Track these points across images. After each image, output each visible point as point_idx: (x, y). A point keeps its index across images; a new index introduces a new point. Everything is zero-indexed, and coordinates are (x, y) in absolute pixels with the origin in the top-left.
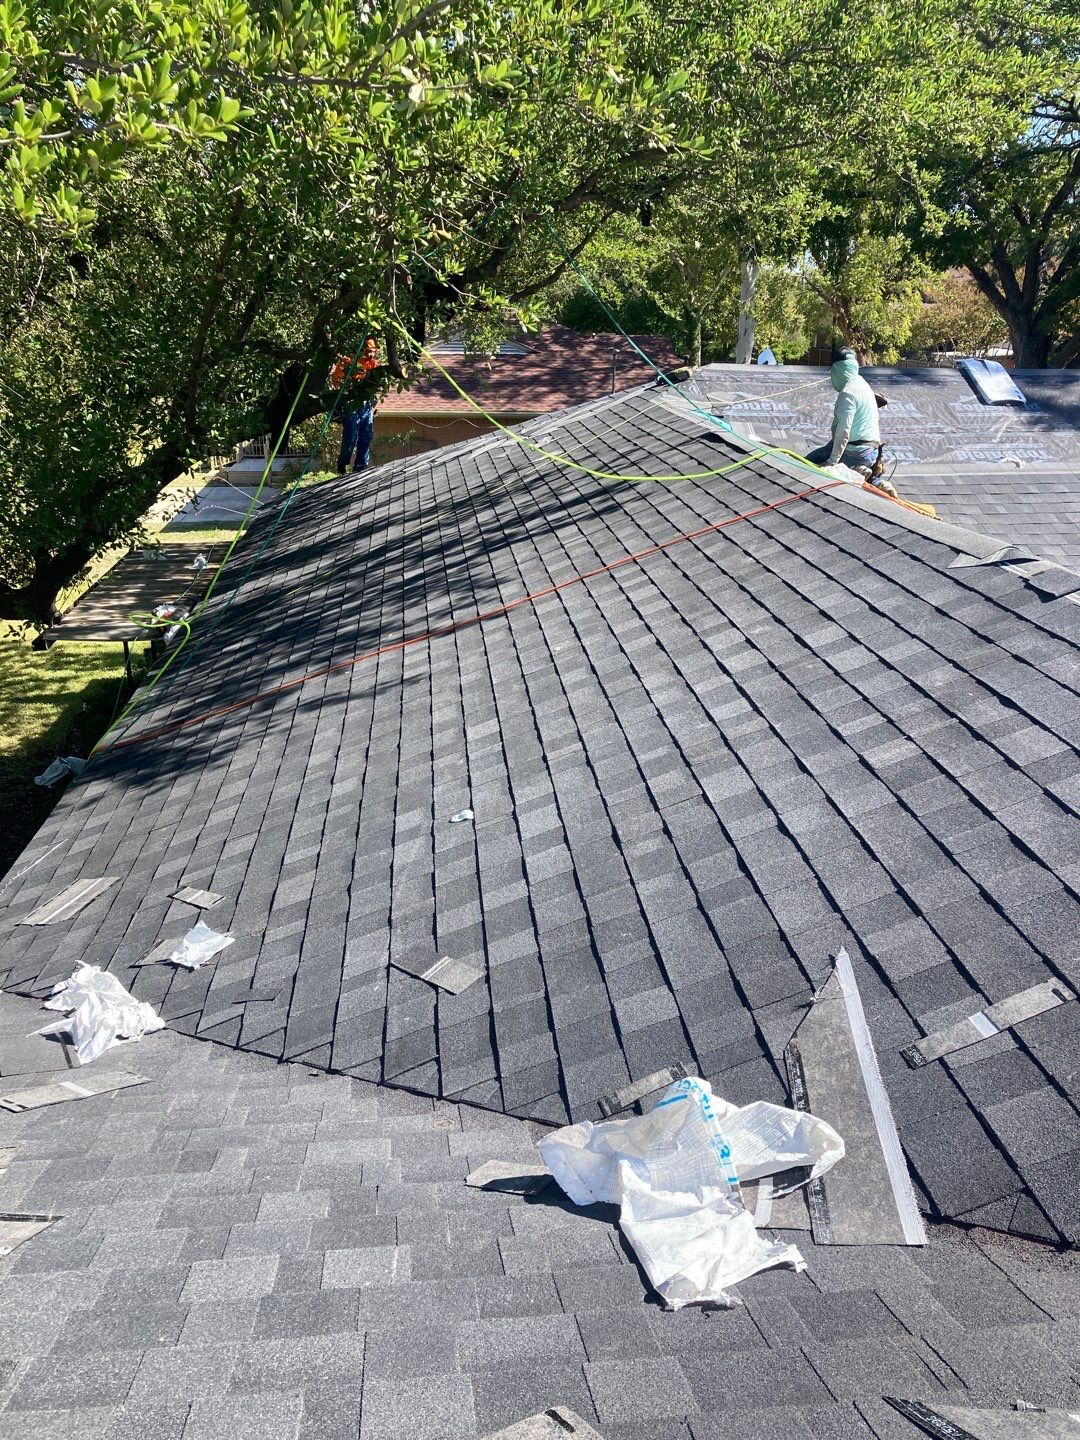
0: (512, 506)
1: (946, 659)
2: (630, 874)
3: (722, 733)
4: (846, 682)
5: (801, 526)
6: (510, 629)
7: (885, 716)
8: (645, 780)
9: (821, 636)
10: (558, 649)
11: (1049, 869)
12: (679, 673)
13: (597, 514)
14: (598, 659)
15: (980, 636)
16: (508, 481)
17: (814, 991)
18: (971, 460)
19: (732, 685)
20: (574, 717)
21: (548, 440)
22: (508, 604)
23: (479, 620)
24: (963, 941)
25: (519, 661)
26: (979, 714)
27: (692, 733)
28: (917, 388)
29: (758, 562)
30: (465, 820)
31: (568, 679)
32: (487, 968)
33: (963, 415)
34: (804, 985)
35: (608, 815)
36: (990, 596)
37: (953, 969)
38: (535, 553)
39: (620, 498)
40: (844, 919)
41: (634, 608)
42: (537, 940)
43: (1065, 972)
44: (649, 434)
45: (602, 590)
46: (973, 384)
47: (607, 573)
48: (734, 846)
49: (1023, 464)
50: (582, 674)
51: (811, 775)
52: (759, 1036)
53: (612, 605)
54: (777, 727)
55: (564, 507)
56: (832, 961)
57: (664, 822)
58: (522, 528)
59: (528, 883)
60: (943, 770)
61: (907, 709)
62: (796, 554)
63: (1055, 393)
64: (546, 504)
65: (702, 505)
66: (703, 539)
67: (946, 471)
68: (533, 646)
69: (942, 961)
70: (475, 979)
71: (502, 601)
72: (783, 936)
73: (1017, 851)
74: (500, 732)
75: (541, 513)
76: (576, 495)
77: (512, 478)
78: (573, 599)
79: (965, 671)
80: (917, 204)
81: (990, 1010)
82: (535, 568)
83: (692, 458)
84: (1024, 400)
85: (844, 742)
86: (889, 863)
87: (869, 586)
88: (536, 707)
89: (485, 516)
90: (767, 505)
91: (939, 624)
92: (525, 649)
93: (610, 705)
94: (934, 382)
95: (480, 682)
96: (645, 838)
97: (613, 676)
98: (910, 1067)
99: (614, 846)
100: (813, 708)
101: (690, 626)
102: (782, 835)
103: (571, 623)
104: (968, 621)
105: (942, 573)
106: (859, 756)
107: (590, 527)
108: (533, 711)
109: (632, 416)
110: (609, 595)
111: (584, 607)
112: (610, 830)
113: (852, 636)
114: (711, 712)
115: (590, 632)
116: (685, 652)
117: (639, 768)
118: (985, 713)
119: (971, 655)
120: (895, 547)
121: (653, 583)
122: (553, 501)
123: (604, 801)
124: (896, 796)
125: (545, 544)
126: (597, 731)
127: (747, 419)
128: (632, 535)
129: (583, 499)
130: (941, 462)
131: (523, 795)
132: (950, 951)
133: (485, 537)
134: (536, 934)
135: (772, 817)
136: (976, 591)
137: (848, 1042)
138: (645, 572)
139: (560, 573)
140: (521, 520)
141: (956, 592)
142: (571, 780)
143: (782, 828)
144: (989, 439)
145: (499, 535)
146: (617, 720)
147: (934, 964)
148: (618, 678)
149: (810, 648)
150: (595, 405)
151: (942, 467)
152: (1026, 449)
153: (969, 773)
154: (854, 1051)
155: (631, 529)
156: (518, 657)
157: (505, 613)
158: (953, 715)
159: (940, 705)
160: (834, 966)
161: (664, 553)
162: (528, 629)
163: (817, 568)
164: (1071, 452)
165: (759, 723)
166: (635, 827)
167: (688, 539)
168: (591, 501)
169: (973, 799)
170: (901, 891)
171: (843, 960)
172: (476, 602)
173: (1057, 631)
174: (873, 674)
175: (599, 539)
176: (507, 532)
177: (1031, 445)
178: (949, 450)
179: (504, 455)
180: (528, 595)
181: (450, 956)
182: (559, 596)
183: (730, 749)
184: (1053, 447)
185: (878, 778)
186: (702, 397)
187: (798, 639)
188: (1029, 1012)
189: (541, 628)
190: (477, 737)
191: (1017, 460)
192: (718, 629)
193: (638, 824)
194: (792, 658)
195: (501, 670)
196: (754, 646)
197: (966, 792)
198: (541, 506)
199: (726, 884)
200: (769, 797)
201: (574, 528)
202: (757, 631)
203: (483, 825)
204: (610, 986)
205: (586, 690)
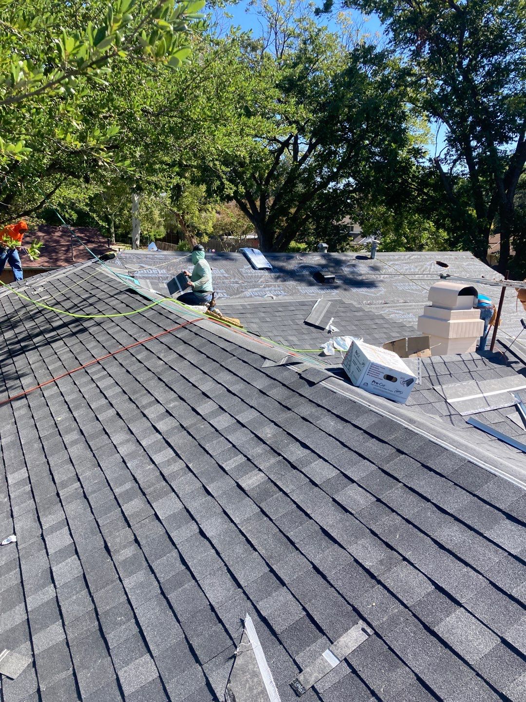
0: (24, 329)
1: (270, 420)
2: (118, 574)
3: (161, 472)
4: (223, 436)
5: (185, 343)
6: (29, 406)
7: (245, 456)
8: (120, 507)
9: (205, 408)
10: (59, 419)
11: (345, 549)
12: (132, 433)
13: (74, 334)
14: (84, 425)
15: (283, 406)
16: (21, 313)
17: (236, 647)
18: (253, 296)
19: (162, 440)
20: (73, 465)
21: (41, 289)
22: (27, 390)
23: (10, 401)
24: (310, 601)
25: (37, 428)
26: (292, 453)
27: (145, 474)
28: (224, 262)
29: (166, 364)
30: (11, 542)
31: (67, 439)
32: (33, 655)
33: (246, 275)
34: (229, 642)
35: (101, 532)
36: (284, 383)
37: (308, 620)
38: (41, 358)
39: (86, 324)
40: (244, 593)
41: (101, 392)
42: (64, 629)
43: (365, 616)
44: (97, 288)
45: (82, 380)
46: (249, 260)
47: (83, 370)
48: (177, 548)
49: (274, 297)
50: (75, 435)
51: (213, 496)
52: (208, 684)
53: (88, 390)
54: (190, 466)
55: (54, 329)
56: (242, 622)
57: (135, 535)
58: (31, 342)
59: (55, 586)
60: (281, 490)
61: (256, 451)
62: (186, 359)
63: (284, 264)
64: (44, 328)
65: (133, 330)
66: (135, 350)
67: (242, 302)
68: (45, 418)
69: (302, 616)
70: (26, 665)
71: (23, 388)
72: (213, 609)
73: (327, 538)
74: (29, 477)
75: (41, 333)
76: (60, 323)
77: (23, 311)
78: (65, 386)
79: (280, 427)
80: (220, 180)
81: (332, 647)
82: (41, 367)
83: (122, 303)
84: (271, 267)
85: (227, 474)
86: (263, 552)
87: (224, 377)
88: (50, 459)
89: (9, 335)
90: (166, 331)
91: (263, 399)
92: (40, 419)
93: (94, 456)
94: (232, 260)
95: (13, 443)
96: (125, 547)
97: (95, 436)
98: (297, 695)
99: (107, 555)
100: (208, 453)
101: (135, 403)
102: (202, 538)
103: (66, 402)
104: (277, 398)
105: (259, 370)
106: (236, 482)
107: (71, 341)
108: (48, 462)
109: (88, 278)
110: (86, 384)
111: (72, 392)
112: (103, 543)
113: (221, 407)
114: (153, 458)
115: (78, 407)
116: (134, 419)
117: (116, 498)
118: (295, 453)
119: (282, 417)
120: (234, 356)
121: (110, 376)
122: (48, 326)
123: (97, 522)
124: (259, 507)
125: (46, 351)
126: (88, 473)
127: (147, 278)
128: (95, 347)
129: (65, 325)
130: (239, 298)
131: (48, 521)
132: (304, 609)
133: (10, 347)
134: (64, 625)
135: (196, 527)
136: (277, 381)
137: (260, 683)
138: (105, 369)
139: (56, 370)
140: (30, 337)
141: (268, 381)
142: (75, 508)
143: (202, 533)
144: (258, 286)
145: (18, 346)
146: (99, 466)
147: (297, 618)
148: (97, 437)
149: (201, 415)
150: (66, 270)
151: (239, 300)
152: (275, 291)
153: (294, 491)
154: (265, 688)
155: (94, 343)
156: (35, 425)
157: (25, 396)
158: (279, 455)
159: (272, 449)
160: (244, 627)
161: (114, 357)
162: (39, 407)
163: (197, 367)
164: (294, 291)
165: (180, 465)
166: (118, 540)
167: (126, 349)
168: (70, 326)
169: (298, 507)
170: (272, 571)
171: (249, 621)
172: (7, 389)
173: (320, 403)
174: (235, 430)
175: (77, 349)
176: (23, 344)
177: (277, 288)
178: (242, 292)
179: (17, 298)
180: (39, 384)
181: (8, 648)
182: (57, 385)
183: (167, 482)
184: (286, 289)
185: (248, 496)
186: (123, 267)
187: (194, 410)
188: (353, 646)
189: (48, 405)
190: (14, 482)
191: (272, 296)
192: (150, 404)
193: (119, 537)
194: (193, 422)
195: (27, 434)
196: (171, 415)
197: (295, 503)
198: (41, 329)
199: (175, 575)
200: (192, 513)
201: (61, 343)
202: (171, 405)
203: (23, 545)
204: (115, 659)
205: (78, 446)
